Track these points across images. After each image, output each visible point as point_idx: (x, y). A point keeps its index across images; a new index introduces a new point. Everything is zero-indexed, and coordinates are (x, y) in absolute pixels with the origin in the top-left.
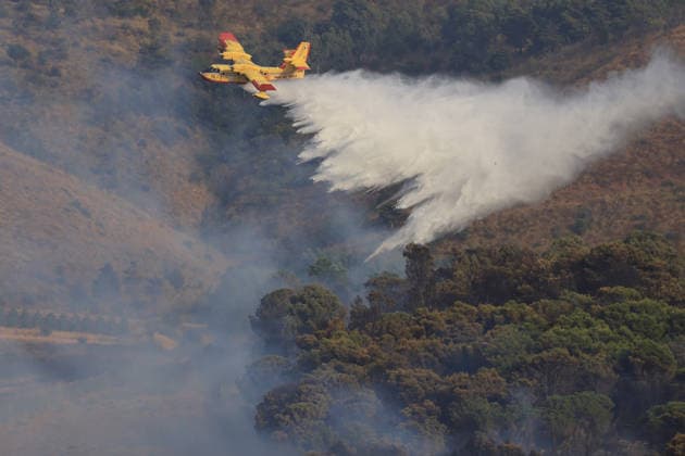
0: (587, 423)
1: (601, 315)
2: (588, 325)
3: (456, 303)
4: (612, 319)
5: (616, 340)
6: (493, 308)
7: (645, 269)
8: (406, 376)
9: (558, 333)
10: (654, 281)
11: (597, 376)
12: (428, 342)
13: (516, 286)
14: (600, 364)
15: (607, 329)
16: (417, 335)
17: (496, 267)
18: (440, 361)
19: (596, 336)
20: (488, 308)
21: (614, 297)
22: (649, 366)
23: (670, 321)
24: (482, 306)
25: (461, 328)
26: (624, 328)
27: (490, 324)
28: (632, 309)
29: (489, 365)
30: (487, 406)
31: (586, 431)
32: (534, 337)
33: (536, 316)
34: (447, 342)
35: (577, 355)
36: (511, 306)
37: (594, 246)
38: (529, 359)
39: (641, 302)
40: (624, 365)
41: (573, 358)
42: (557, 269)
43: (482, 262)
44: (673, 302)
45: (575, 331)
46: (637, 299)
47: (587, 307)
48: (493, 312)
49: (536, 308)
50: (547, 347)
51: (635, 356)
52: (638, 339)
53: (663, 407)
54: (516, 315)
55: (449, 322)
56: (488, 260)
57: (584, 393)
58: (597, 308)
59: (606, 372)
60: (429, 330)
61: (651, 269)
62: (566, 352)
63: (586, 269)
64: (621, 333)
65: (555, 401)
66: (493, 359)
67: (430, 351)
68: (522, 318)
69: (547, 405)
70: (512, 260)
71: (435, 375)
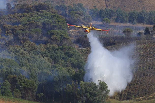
0: (37, 34)
1: (40, 15)
2: (38, 17)
3: (15, 13)
4: (42, 16)
5: (42, 19)
6: (21, 14)
7: (47, 7)
8: (6, 26)
9: (32, 18)
10: (49, 9)
11: (39, 26)
12: (10, 20)
13: (25, 10)
14: (40, 24)
15: (41, 17)
16: (8, 19)
17: (22, 7)
18: (12, 23)
19: (39, 19)
20: (20, 14)
21: (42, 12)
22: (48, 24)
23: (52, 16)
24: (19, 14)
25: (16, 17)
26: (44, 17)
27: (21, 17)
28: (45, 14)
29: (20, 24)
30: (20, 31)
31: (37, 35)
32: (28, 19)
33: (29, 15)
34: (13, 20)
35: (36, 22)
36: (24, 14)
37: (39, 3)
38: (27, 23)
39: (47, 13)
40: (44, 24)
41: (35, 23)
42: (32, 7)
43: (20, 6)
44: (52, 13)
45: (35, 18)
46: (46, 12)
47: (38, 14)
48: (21, 15)
49: (29, 14)
50: (31, 21)
51: (45, 22)
52: (46, 19)
53: (50, 31)
54: (25, 15)
55: (14, 17)
56: (21, 6)
57: (37, 29)
58: (39, 14)
59: (41, 25)
60: (10, 18)
61: (49, 7)
62: (34, 22)
63: (38, 7)
64: (43, 18)
65: (32, 30)
66: (21, 23)
67: (10, 22)
68: (26, 16)
69: (30, 31)
70: (25, 6)
71: (11, 26)
